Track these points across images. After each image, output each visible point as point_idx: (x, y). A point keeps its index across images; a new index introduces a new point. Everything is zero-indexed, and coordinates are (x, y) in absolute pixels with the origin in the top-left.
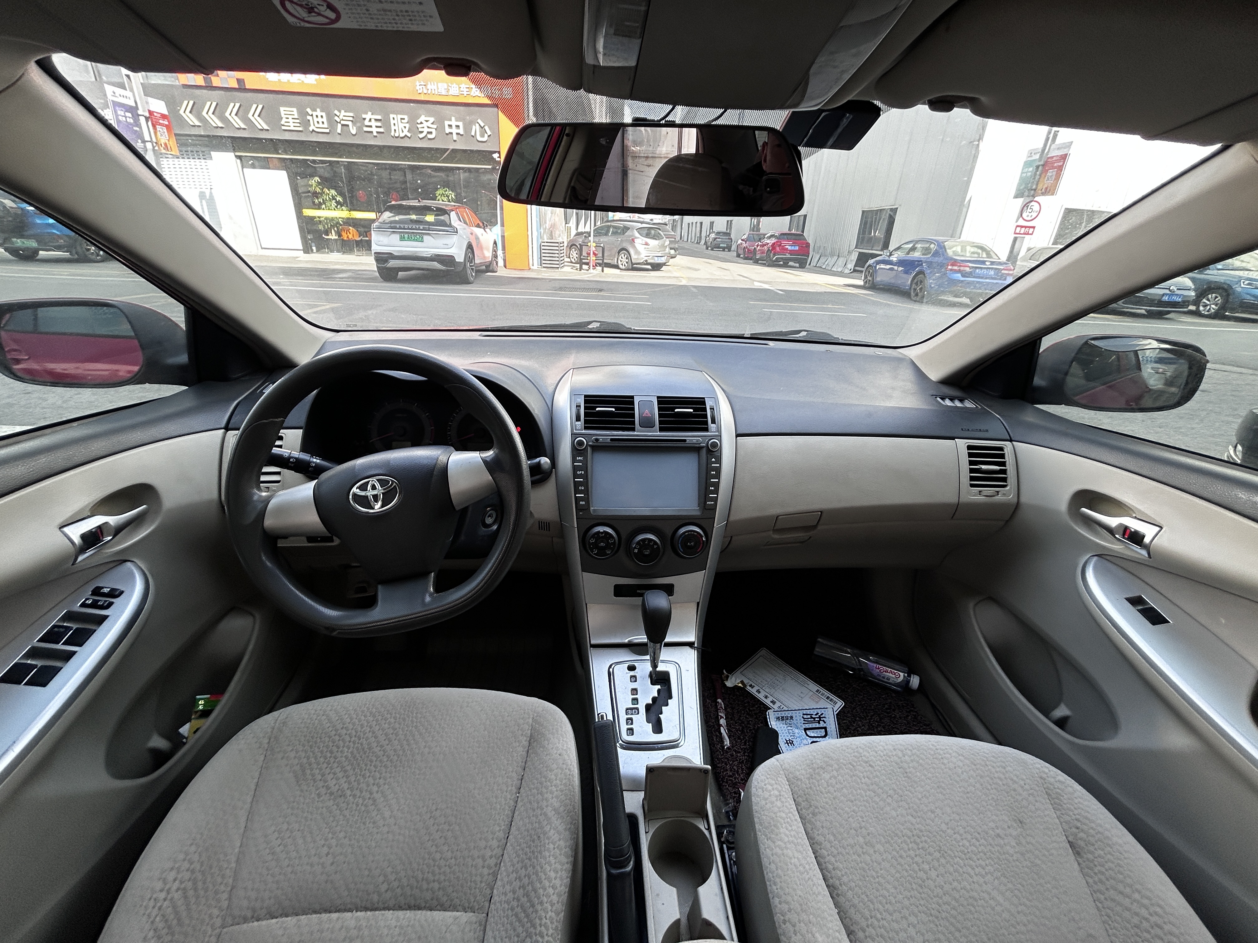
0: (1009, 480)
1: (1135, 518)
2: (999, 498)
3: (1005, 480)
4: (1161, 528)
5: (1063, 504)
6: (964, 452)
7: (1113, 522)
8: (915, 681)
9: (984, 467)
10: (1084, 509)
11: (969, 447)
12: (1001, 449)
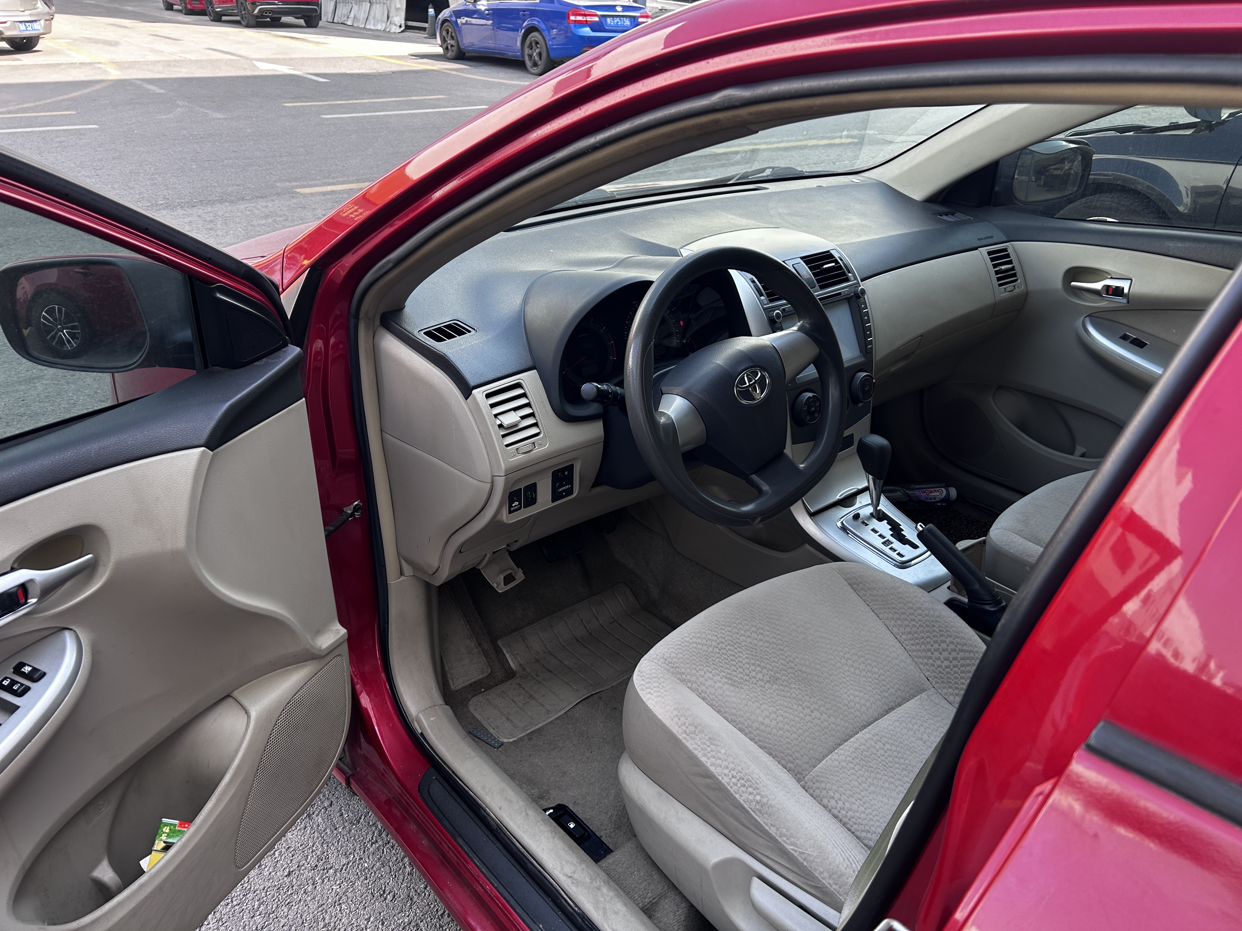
0: (1018, 275)
1: (1112, 278)
2: (1017, 290)
3: (1015, 275)
4: (1132, 280)
5: (1059, 284)
6: (987, 258)
7: (1098, 286)
8: (953, 492)
9: (1003, 267)
10: (1073, 283)
11: (990, 253)
12: (1005, 250)
